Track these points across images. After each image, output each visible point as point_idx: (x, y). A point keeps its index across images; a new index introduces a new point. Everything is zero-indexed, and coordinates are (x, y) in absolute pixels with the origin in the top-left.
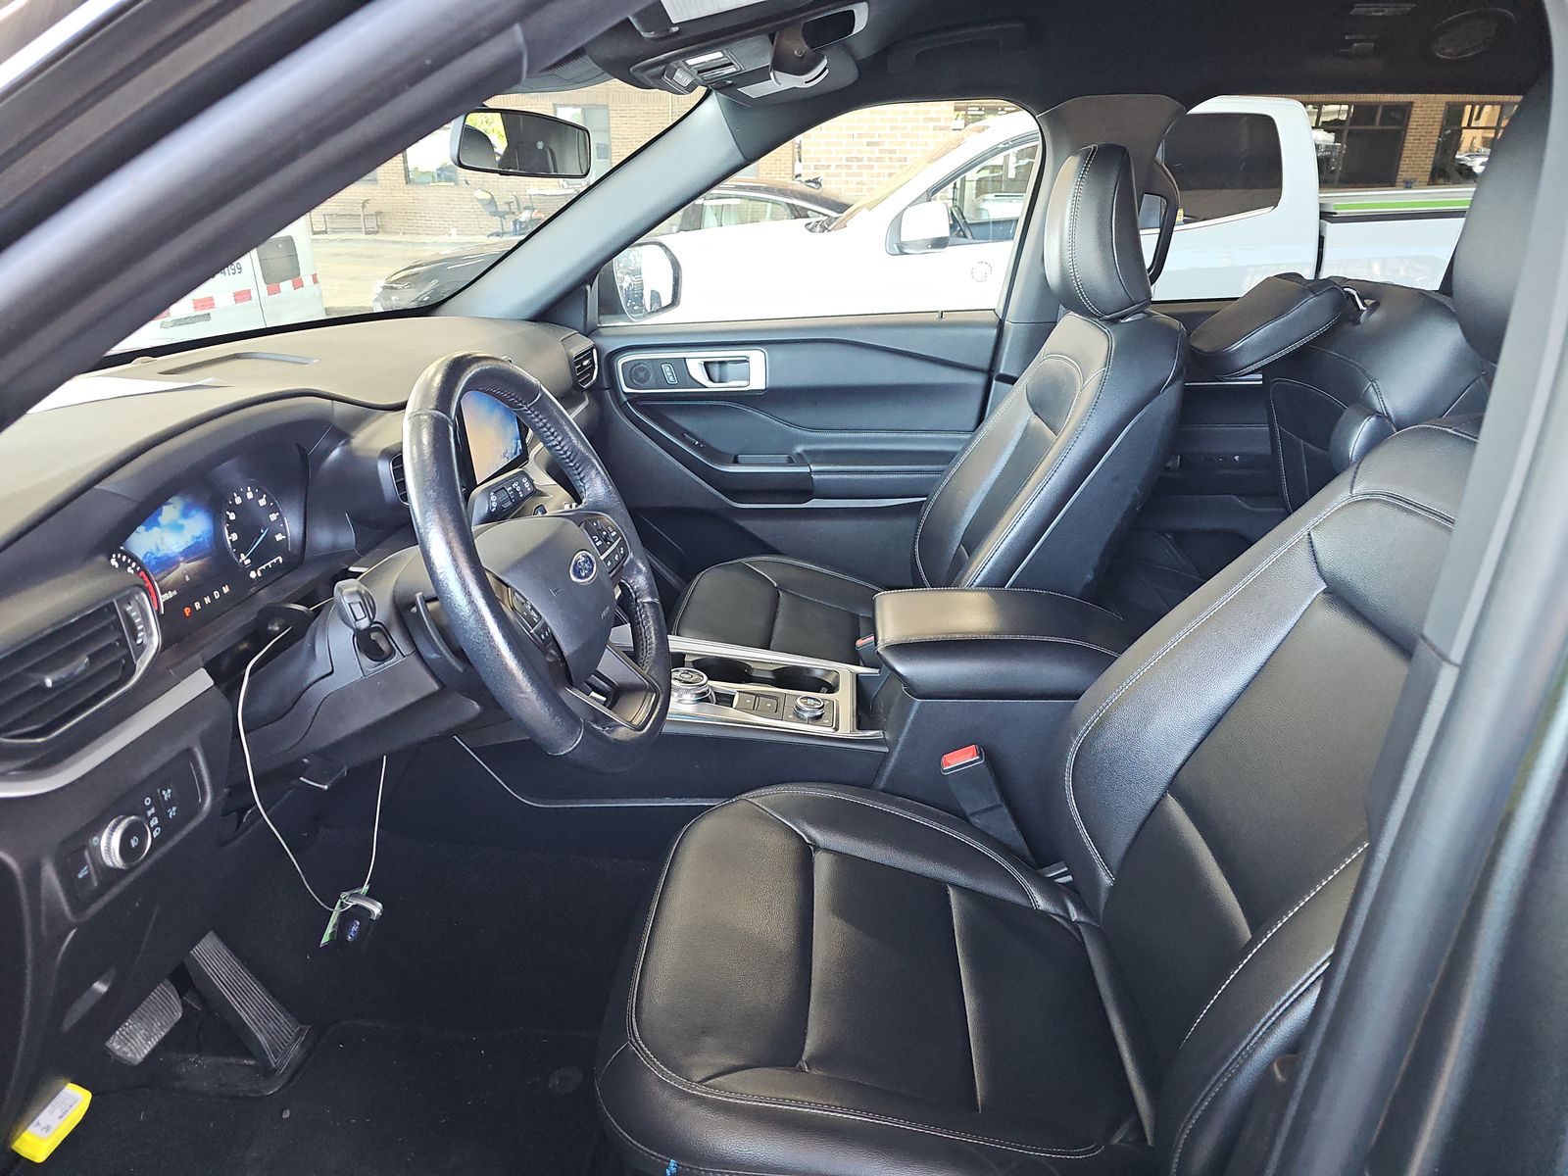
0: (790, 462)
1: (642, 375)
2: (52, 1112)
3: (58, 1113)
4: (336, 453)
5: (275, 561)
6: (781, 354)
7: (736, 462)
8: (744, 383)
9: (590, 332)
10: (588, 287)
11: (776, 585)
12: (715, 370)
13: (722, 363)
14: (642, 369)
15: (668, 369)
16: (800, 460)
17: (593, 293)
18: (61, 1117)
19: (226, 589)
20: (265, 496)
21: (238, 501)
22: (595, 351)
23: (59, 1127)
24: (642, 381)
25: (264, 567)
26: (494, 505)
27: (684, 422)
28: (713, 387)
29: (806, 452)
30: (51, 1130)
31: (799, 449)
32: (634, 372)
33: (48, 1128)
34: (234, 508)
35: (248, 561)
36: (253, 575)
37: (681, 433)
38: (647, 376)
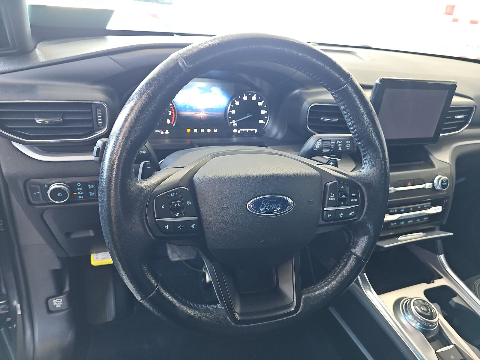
2: (103, 255)
3: (103, 257)
4: (297, 91)
5: (252, 130)
18: (103, 259)
19: (215, 131)
20: (263, 101)
21: (245, 98)
23: (100, 260)
25: (243, 130)
26: (317, 147)
30: (97, 260)
33: (97, 258)
34: (241, 100)
35: (236, 125)
36: (235, 131)
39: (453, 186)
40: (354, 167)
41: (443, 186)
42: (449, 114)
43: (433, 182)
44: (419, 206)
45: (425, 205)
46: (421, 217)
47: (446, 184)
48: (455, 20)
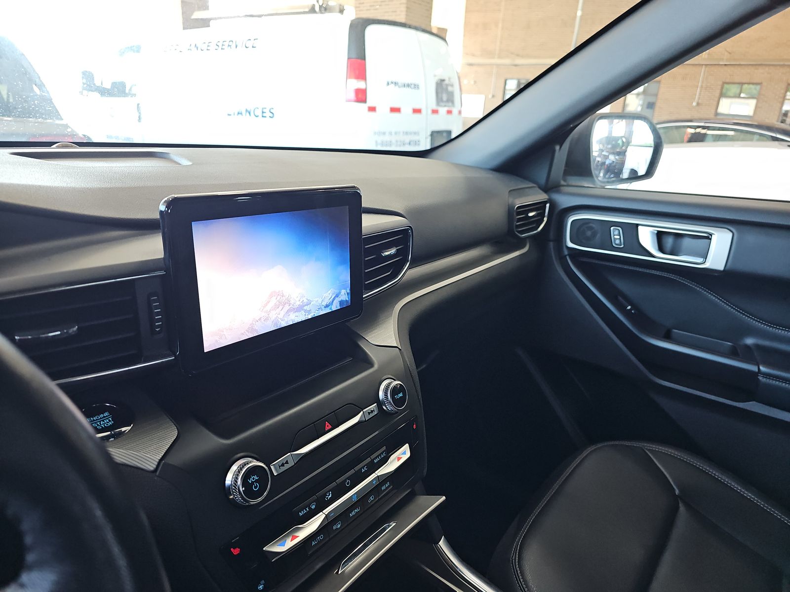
0: (733, 353)
1: (589, 233)
6: (753, 238)
7: (668, 337)
8: (700, 260)
9: (549, 187)
10: (557, 147)
11: (677, 492)
12: (669, 242)
13: (678, 236)
14: (591, 228)
15: (617, 232)
16: (747, 354)
17: (561, 154)
22: (548, 205)
24: (588, 239)
27: (622, 285)
28: (661, 257)
29: (758, 346)
31: (750, 341)
32: (582, 231)
37: (614, 295)
38: (594, 235)
39: (417, 391)
40: (175, 434)
41: (398, 402)
42: (369, 252)
43: (376, 400)
44: (362, 466)
45: (375, 457)
46: (375, 489)
47: (401, 395)
48: (372, 109)
